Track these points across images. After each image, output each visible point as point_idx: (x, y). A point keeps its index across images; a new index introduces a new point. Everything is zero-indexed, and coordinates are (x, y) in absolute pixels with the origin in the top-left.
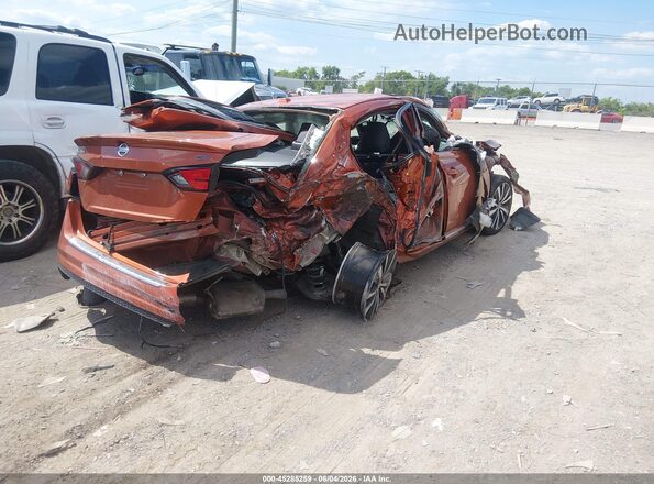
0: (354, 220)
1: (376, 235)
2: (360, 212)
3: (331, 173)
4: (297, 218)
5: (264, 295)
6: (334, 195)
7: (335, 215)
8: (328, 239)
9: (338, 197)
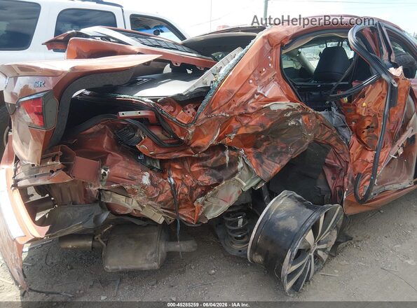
0: (285, 162)
1: (321, 177)
2: (293, 152)
3: (245, 104)
4: (206, 159)
5: (163, 247)
6: (250, 131)
7: (258, 156)
8: (246, 185)
9: (257, 134)
